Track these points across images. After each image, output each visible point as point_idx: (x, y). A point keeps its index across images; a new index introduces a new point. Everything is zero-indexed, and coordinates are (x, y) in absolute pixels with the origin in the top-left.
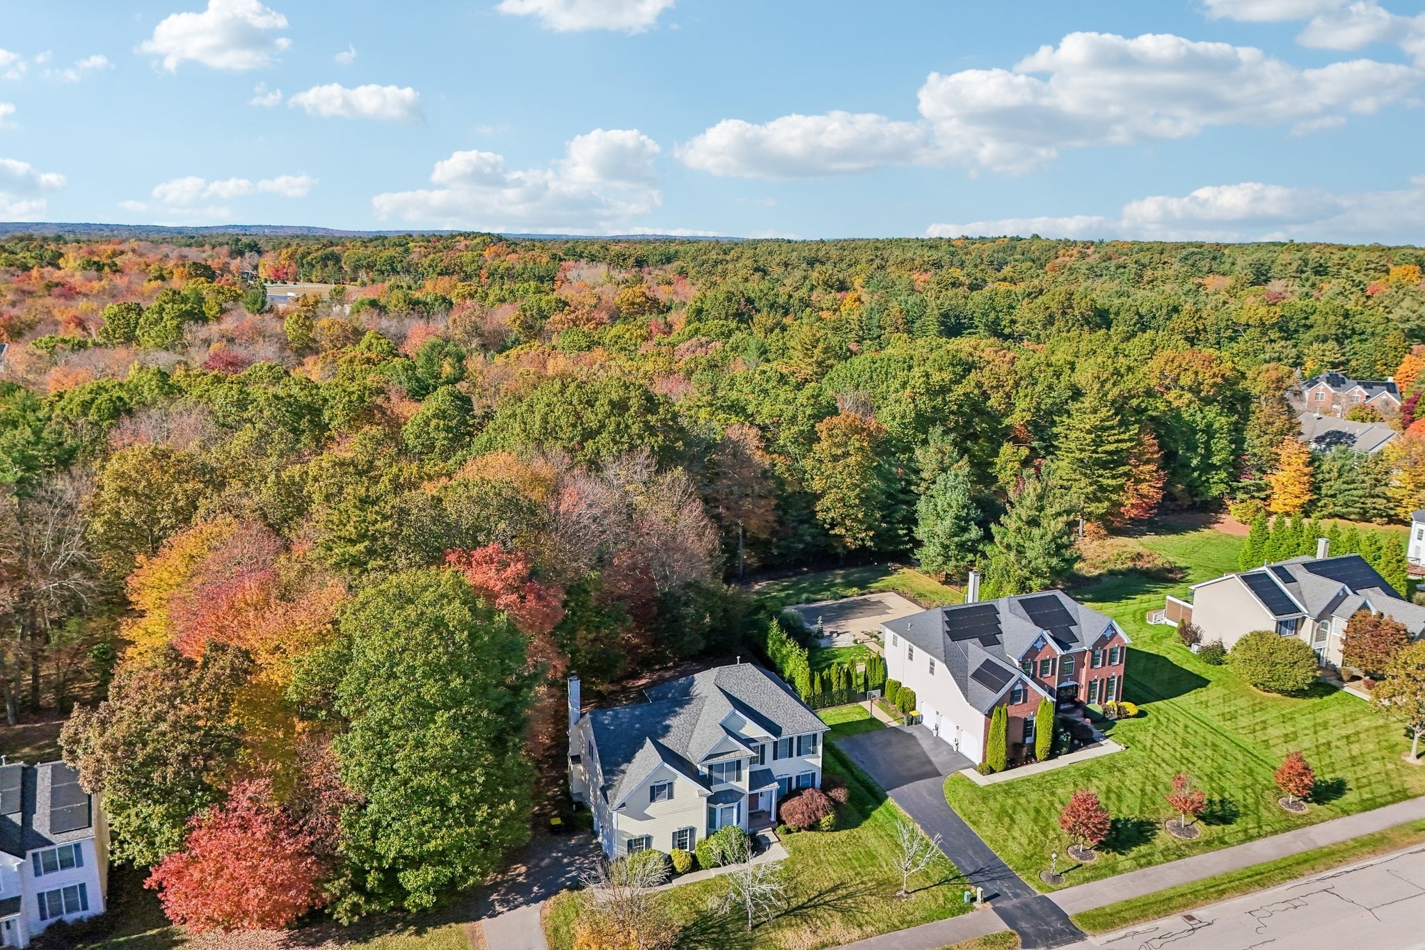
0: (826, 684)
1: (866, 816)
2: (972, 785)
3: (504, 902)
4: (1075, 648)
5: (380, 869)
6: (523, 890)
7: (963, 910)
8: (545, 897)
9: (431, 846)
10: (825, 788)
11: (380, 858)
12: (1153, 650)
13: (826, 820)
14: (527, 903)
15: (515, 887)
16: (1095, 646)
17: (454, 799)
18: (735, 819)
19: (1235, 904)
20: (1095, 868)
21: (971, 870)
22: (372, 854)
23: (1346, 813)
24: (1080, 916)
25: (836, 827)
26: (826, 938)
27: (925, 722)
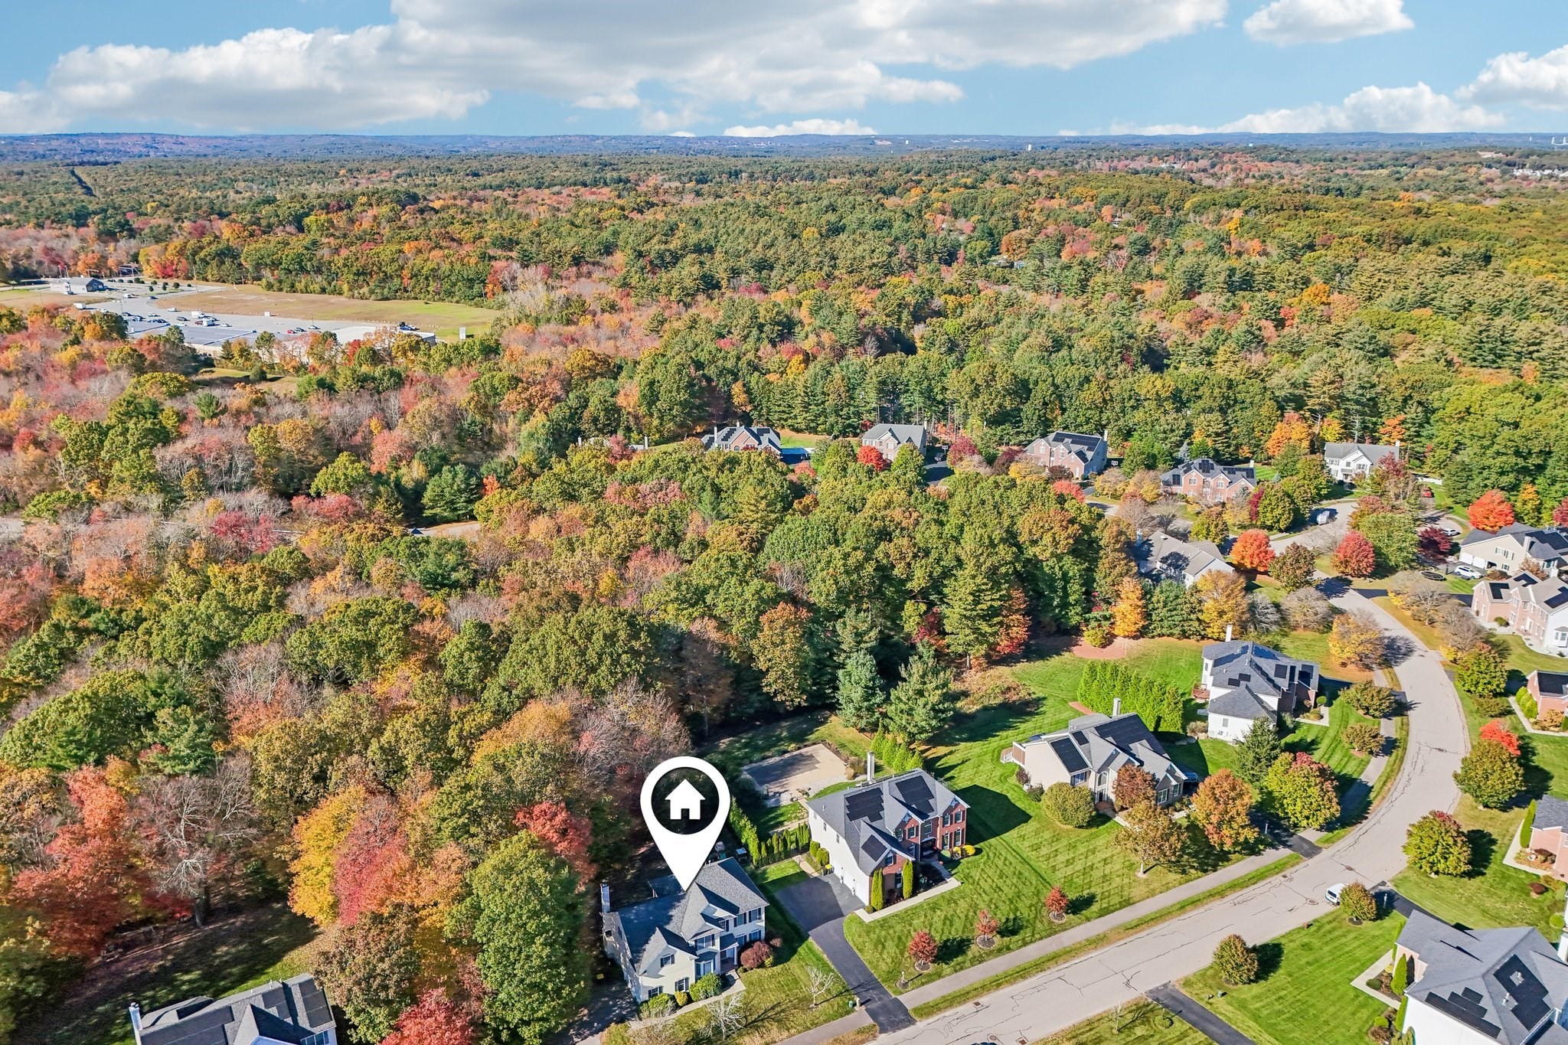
0: (769, 849)
1: (794, 951)
2: (861, 922)
3: (578, 1035)
4: (932, 816)
5: (509, 1028)
6: (588, 1025)
7: (848, 1013)
8: (602, 1030)
9: (540, 1014)
10: (767, 940)
11: (508, 1023)
12: (997, 789)
13: (768, 962)
14: (592, 1034)
15: (584, 1025)
16: (945, 814)
17: (550, 986)
18: (713, 968)
19: (1007, 991)
20: (929, 975)
21: (856, 984)
22: (503, 1021)
23: (1088, 919)
24: (915, 1010)
25: (774, 964)
26: (768, 1040)
27: (835, 872)
